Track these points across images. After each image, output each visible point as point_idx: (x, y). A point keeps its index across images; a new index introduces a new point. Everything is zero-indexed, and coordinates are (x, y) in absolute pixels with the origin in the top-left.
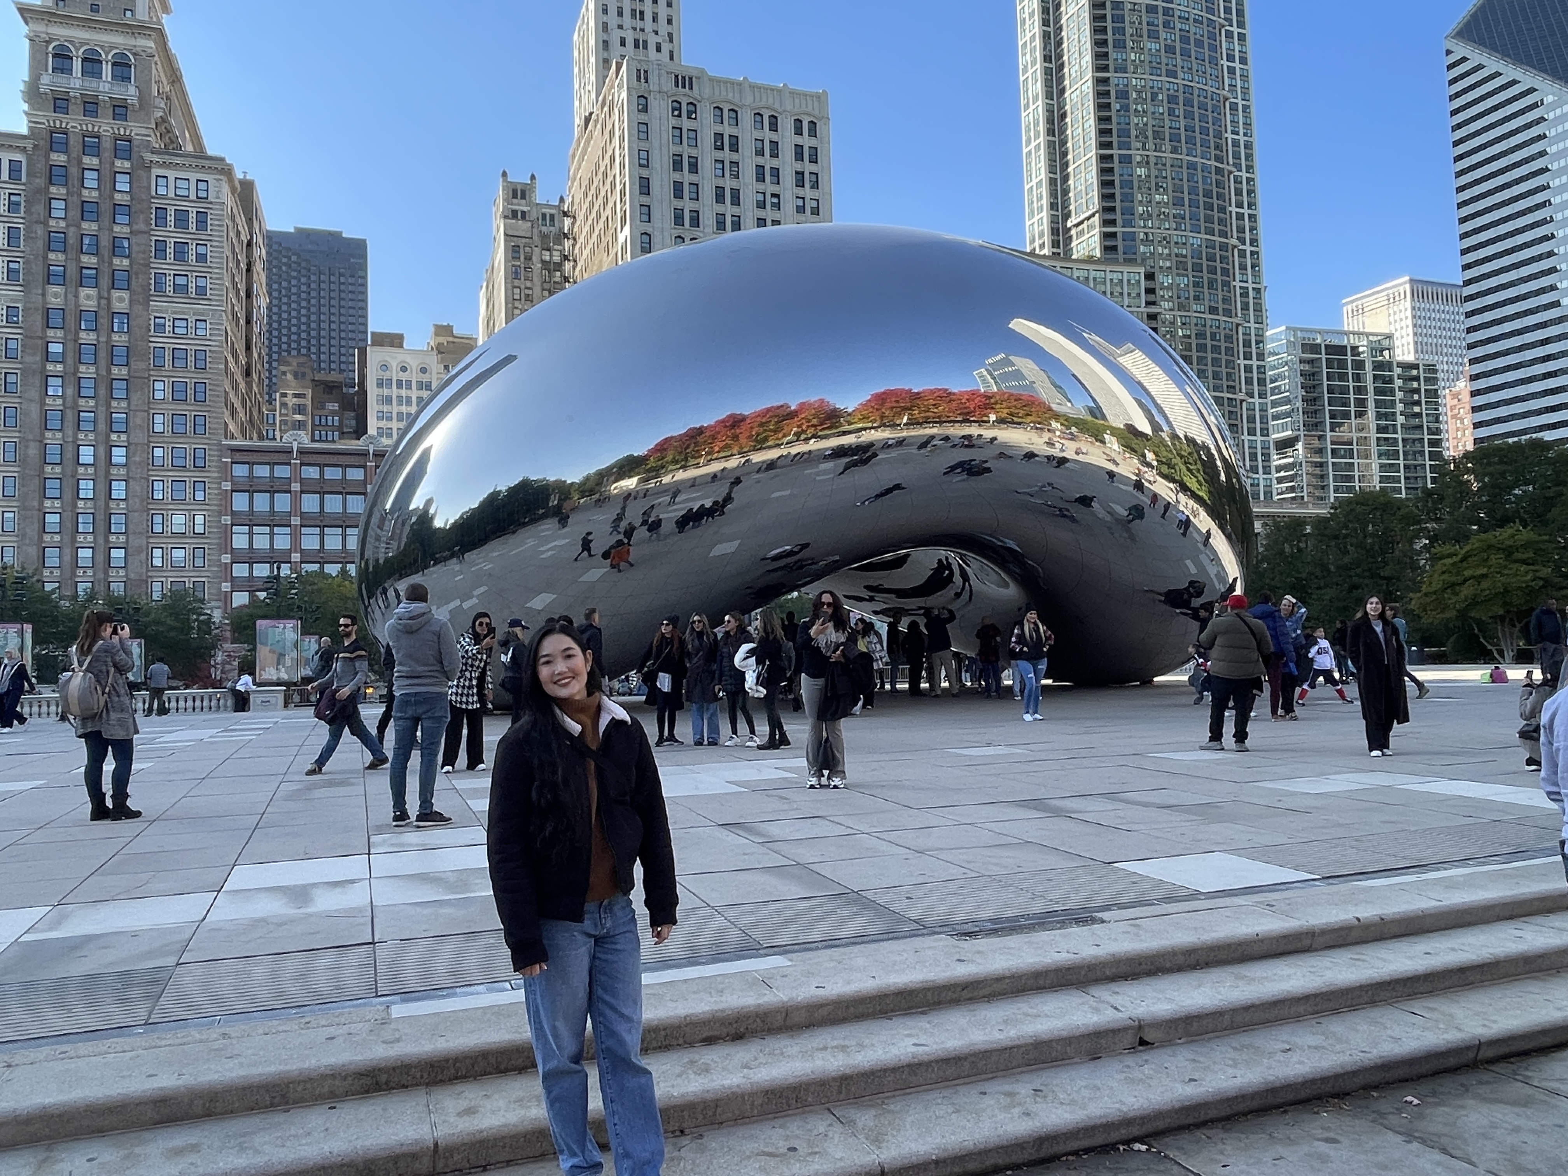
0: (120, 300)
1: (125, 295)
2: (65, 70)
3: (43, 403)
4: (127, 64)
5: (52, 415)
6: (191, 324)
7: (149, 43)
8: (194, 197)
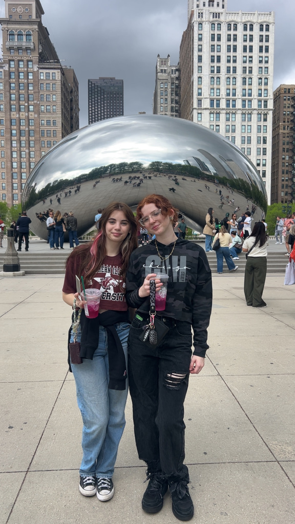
0: (31, 115)
2: (13, 39)
3: (11, 149)
4: (30, 35)
5: (14, 153)
6: (52, 122)
7: (36, 27)
8: (51, 79)
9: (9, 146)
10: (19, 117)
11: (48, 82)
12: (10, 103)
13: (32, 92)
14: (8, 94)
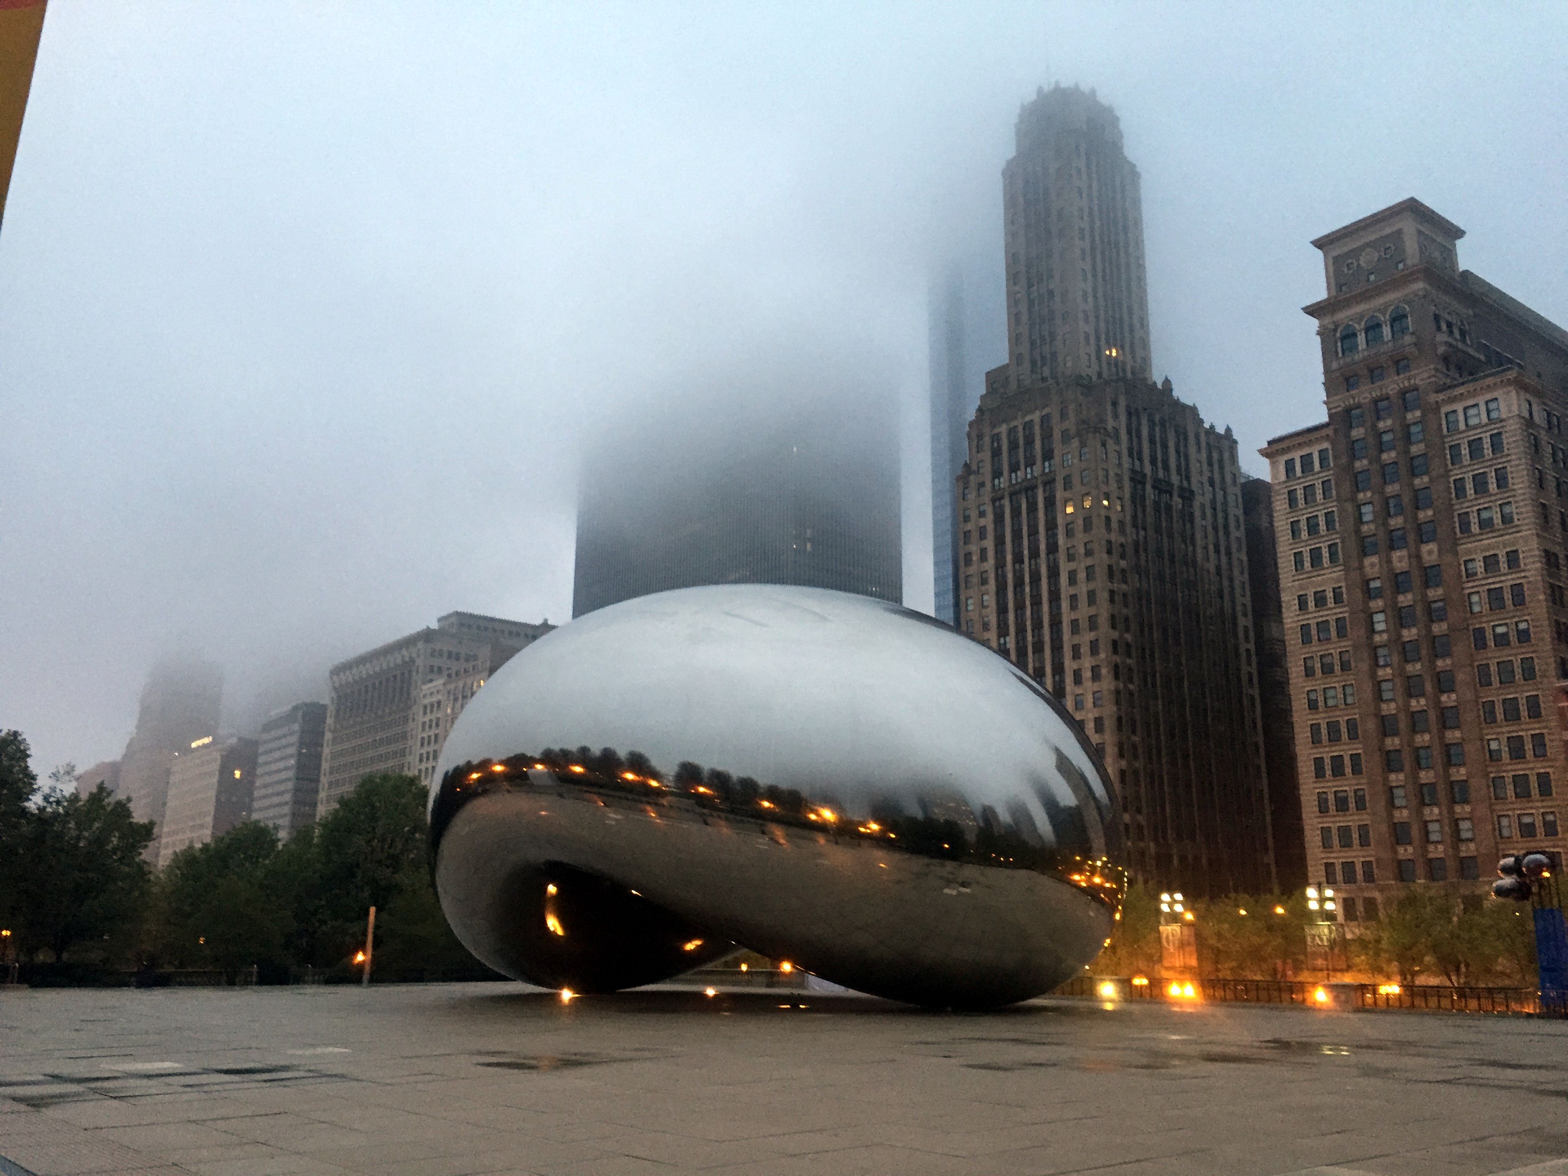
0: (1430, 552)
1: (1432, 546)
2: (1354, 348)
3: (1373, 675)
4: (1405, 316)
5: (1384, 686)
6: (1503, 560)
7: (1419, 286)
8: (1485, 419)
9: (1365, 667)
10: (1391, 570)
11: (1473, 435)
12: (1358, 531)
13: (1426, 479)
14: (1349, 507)
